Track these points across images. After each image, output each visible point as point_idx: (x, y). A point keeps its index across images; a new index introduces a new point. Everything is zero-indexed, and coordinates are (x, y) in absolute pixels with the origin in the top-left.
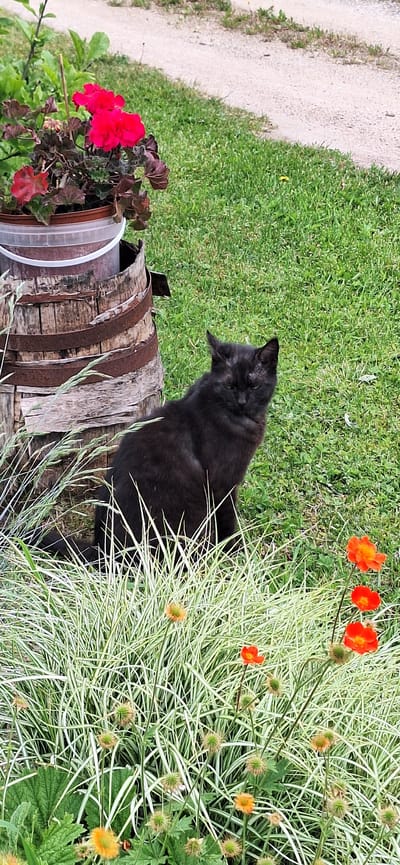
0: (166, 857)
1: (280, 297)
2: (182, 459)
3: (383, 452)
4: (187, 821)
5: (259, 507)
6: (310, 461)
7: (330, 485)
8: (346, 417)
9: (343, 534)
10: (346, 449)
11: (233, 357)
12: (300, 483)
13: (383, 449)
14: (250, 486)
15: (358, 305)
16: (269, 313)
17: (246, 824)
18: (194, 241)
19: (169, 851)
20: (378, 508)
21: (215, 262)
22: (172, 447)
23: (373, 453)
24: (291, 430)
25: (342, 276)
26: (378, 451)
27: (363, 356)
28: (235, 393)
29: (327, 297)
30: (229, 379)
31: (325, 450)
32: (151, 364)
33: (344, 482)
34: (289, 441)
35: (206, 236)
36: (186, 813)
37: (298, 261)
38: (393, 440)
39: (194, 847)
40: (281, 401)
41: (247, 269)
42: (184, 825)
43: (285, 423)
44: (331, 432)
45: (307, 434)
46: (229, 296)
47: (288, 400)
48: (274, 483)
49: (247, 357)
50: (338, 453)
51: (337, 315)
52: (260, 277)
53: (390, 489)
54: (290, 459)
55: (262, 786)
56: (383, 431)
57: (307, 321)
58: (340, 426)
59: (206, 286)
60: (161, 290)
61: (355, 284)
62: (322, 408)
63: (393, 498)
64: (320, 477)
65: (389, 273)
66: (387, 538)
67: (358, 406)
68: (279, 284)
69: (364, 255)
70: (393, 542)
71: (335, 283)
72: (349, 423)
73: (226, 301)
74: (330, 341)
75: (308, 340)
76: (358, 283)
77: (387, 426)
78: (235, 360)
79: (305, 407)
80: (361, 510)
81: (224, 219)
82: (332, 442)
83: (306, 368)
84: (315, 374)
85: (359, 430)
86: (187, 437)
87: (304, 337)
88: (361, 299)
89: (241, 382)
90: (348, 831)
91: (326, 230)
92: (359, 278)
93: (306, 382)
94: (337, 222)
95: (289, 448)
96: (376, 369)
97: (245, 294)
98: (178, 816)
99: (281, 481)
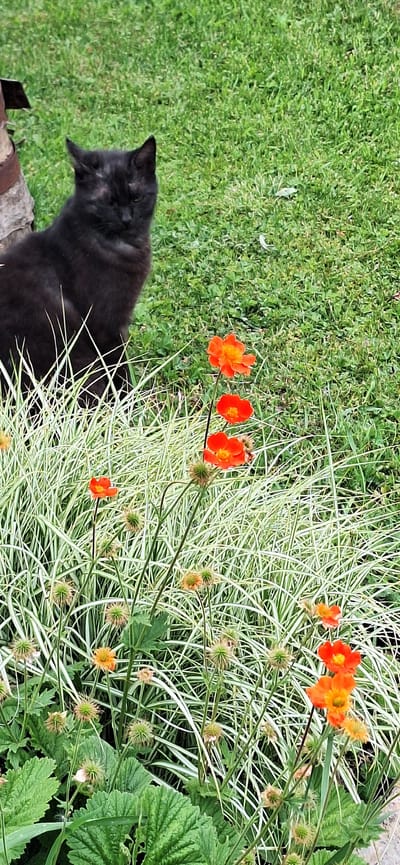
0: (28, 739)
1: (179, 108)
2: (46, 299)
3: (308, 275)
4: (49, 695)
5: (160, 352)
6: (220, 293)
7: (245, 319)
8: (262, 239)
9: (263, 373)
10: (263, 276)
11: (102, 166)
12: (209, 320)
13: (306, 271)
14: (149, 329)
15: (273, 110)
16: (167, 129)
17: (126, 694)
18: (73, 52)
19: (31, 732)
20: (303, 341)
21: (100, 75)
22: (32, 286)
23: (294, 278)
24: (197, 260)
25: (254, 77)
26: (301, 274)
27: (281, 168)
28: (115, 209)
29: (236, 103)
30: (105, 194)
31: (238, 279)
32: (13, 192)
33: (261, 314)
34: (195, 273)
35: (87, 46)
36: (47, 686)
37: (201, 66)
38: (318, 260)
39: (57, 722)
40: (184, 229)
41: (140, 80)
42: (46, 698)
43: (189, 252)
44: (244, 258)
45: (216, 263)
46: (117, 112)
47: (192, 226)
48: (178, 323)
49: (120, 163)
50: (253, 282)
51: (247, 123)
52: (155, 87)
53: (316, 317)
54: (197, 294)
55: (140, 646)
56: (306, 251)
57: (213, 133)
58: (255, 250)
59: (90, 103)
60: (17, 101)
61: (269, 85)
62: (232, 233)
63: (320, 326)
64: (233, 311)
65: (310, 68)
66: (313, 373)
67: (277, 225)
68: (180, 93)
69: (280, 51)
70: (322, 377)
71: (247, 87)
72: (265, 245)
73: (114, 119)
74: (241, 153)
75: (215, 155)
76: (273, 84)
77: (311, 246)
78: (107, 169)
79: (213, 232)
80: (282, 346)
81: (110, 23)
82: (246, 270)
83: (213, 188)
84: (223, 193)
85: (278, 253)
86: (51, 272)
87: (209, 152)
88: (277, 102)
89: (122, 196)
90: (247, 687)
91: (233, 26)
92: (273, 78)
93: (213, 204)
94: (246, 15)
95: (195, 281)
96: (295, 181)
97: (137, 109)
98: (37, 689)
99: (186, 320)
